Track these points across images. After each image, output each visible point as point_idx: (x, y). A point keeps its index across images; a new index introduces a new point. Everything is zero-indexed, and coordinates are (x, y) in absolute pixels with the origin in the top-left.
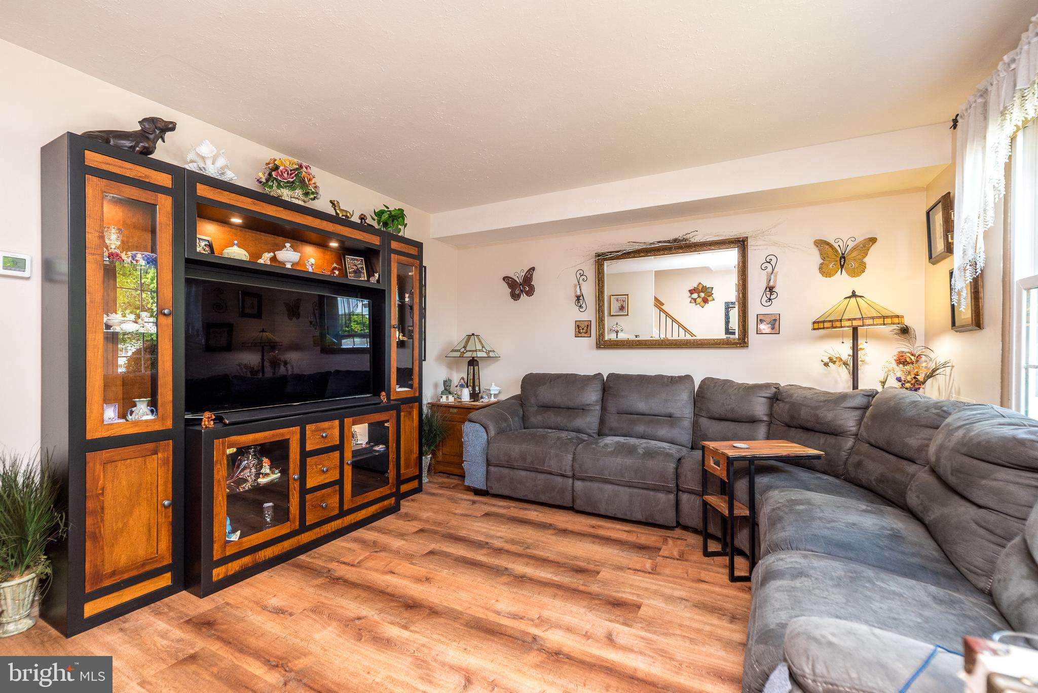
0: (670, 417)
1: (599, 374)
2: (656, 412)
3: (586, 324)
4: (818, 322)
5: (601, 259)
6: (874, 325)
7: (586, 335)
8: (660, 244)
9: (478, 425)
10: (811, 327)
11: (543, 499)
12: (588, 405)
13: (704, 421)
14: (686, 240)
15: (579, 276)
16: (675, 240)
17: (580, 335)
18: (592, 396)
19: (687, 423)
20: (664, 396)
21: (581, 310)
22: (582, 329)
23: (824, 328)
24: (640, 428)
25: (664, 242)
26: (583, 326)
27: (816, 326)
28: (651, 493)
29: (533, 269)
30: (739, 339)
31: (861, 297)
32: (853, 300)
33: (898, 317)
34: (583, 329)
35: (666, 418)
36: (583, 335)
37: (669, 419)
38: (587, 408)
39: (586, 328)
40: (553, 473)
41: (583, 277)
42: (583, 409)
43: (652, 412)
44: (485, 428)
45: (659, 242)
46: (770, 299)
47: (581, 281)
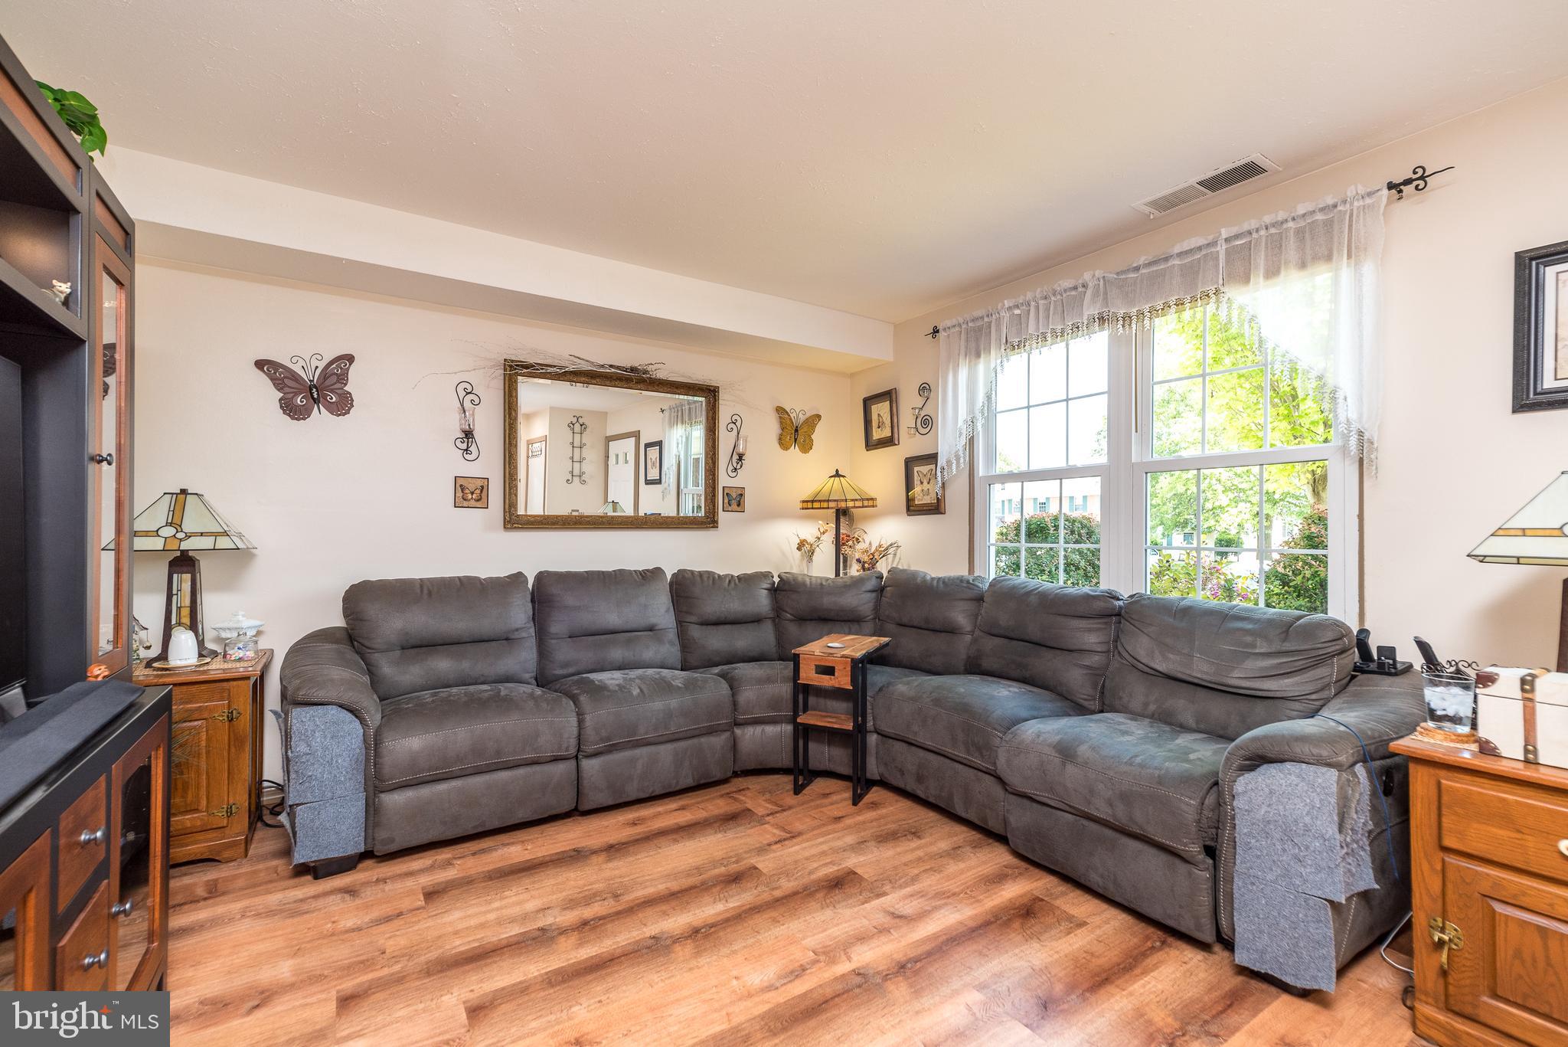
0: (651, 630)
1: (520, 574)
2: (634, 626)
3: (479, 483)
4: (807, 502)
5: (514, 371)
6: (863, 507)
7: (478, 504)
8: (613, 370)
9: (333, 711)
10: (800, 505)
11: (522, 815)
12: (517, 630)
13: (695, 632)
14: (646, 372)
15: (462, 394)
16: (633, 369)
17: (465, 504)
18: (519, 614)
19: (672, 635)
20: (642, 600)
21: (468, 457)
22: (469, 494)
23: (813, 508)
24: (617, 654)
25: (618, 368)
26: (472, 487)
27: (805, 505)
28: (703, 740)
29: (350, 359)
30: (706, 517)
31: (843, 476)
32: (837, 479)
33: (872, 499)
34: (472, 493)
35: (645, 633)
36: (472, 503)
37: (650, 633)
38: (516, 635)
39: (478, 491)
40: (542, 760)
41: (471, 397)
42: (507, 639)
43: (628, 627)
44: (351, 711)
45: (611, 366)
46: (736, 469)
47: (467, 404)
